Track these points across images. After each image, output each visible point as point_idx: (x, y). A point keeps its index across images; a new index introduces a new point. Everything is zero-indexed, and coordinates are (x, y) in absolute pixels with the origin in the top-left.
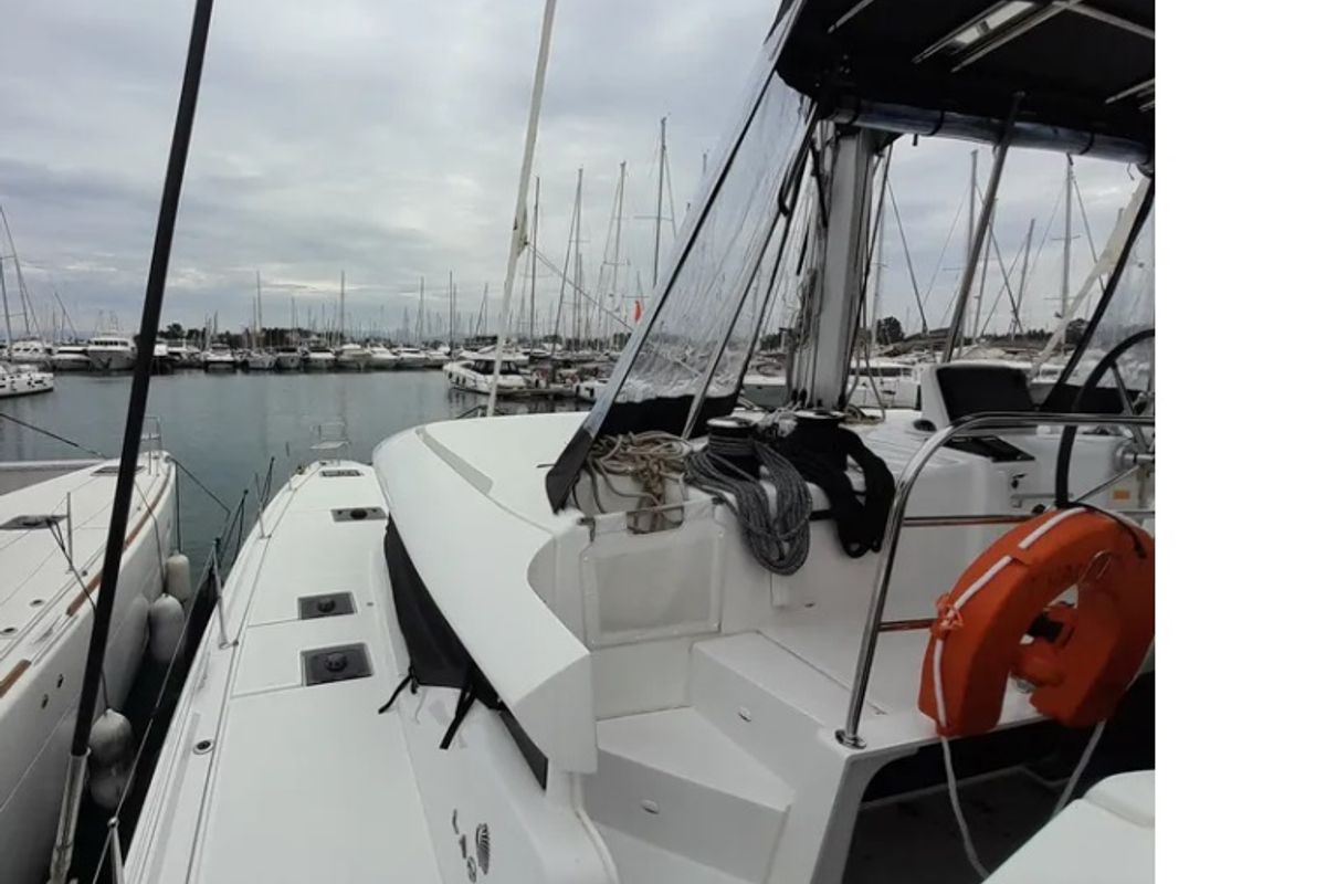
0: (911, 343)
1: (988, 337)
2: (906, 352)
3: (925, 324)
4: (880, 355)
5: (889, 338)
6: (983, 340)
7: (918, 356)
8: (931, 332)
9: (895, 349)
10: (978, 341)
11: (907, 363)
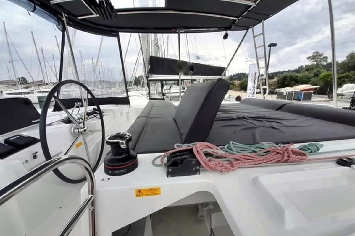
0: (31, 85)
1: (52, 83)
2: (31, 87)
3: (33, 79)
4: (22, 88)
5: (24, 83)
6: (51, 84)
7: (34, 88)
8: (36, 81)
9: (26, 86)
10: (49, 84)
11: (32, 90)
